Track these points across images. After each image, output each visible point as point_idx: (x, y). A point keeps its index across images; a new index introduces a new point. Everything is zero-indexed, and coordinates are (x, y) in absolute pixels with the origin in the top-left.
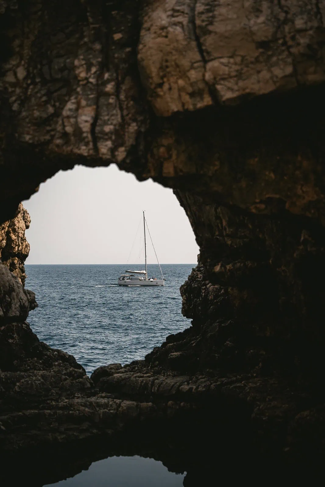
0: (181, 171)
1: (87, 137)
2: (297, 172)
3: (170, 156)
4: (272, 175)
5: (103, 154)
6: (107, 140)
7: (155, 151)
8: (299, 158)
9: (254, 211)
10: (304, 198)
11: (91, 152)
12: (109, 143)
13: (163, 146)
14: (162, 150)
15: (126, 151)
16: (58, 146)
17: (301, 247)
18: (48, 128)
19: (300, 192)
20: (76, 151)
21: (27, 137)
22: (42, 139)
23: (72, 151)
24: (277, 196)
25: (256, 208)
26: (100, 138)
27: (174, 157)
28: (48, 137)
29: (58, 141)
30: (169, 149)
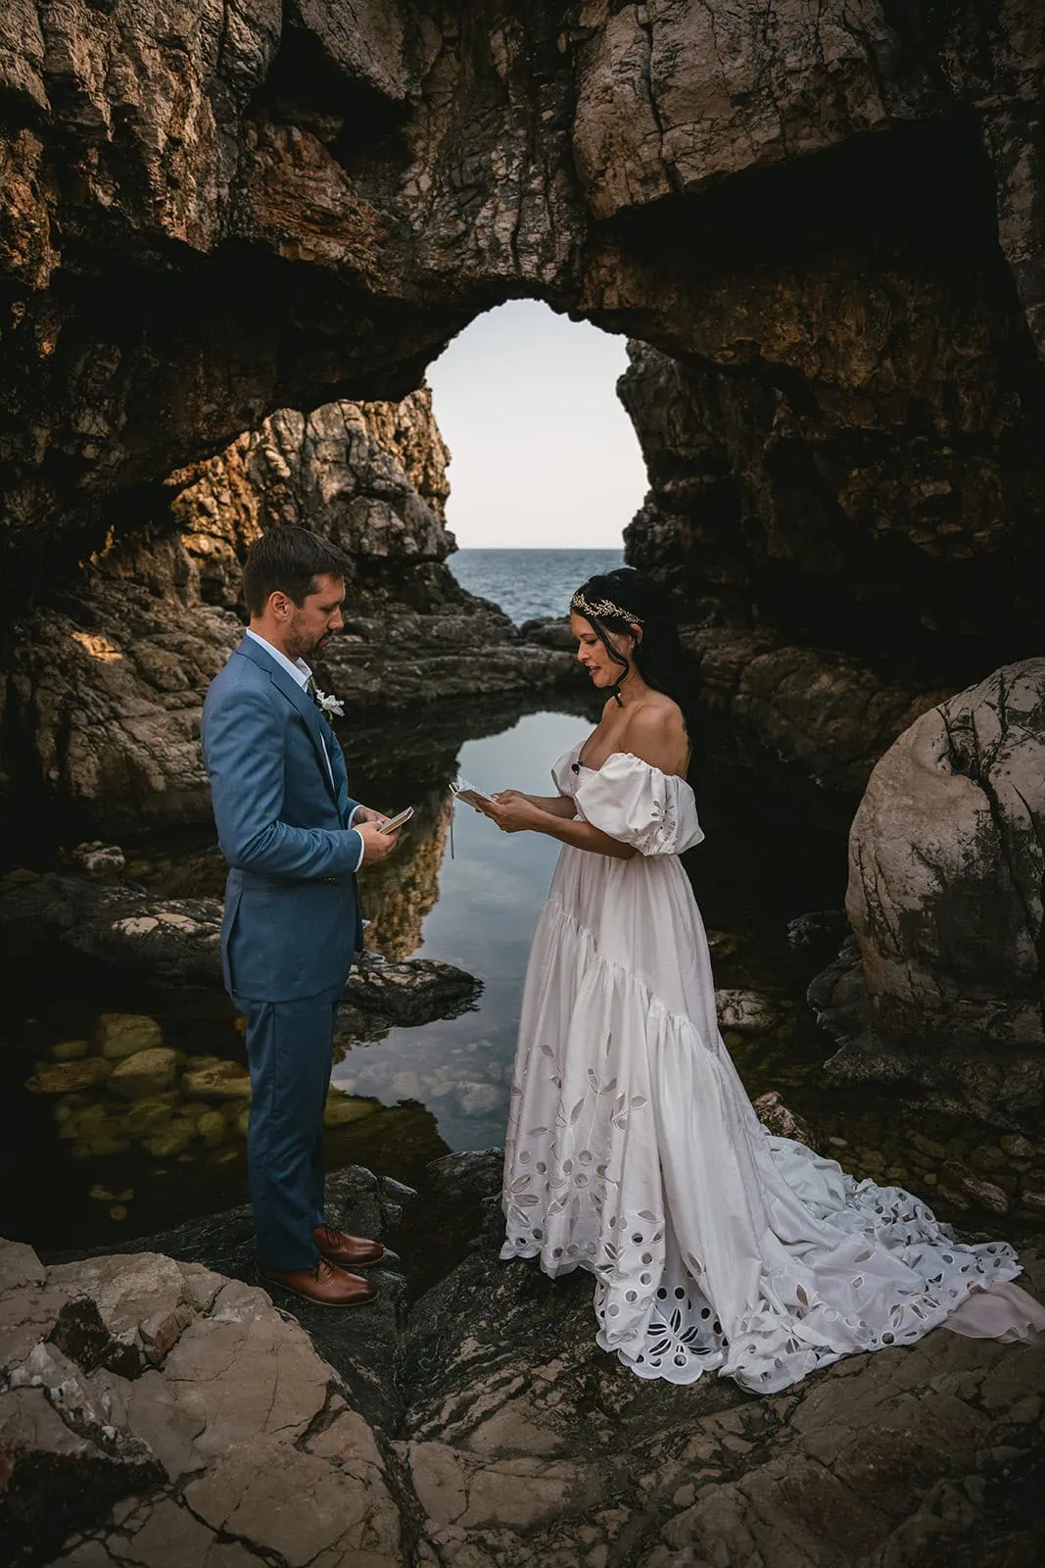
0: (628, 302)
1: (506, 250)
2: (777, 306)
3: (613, 283)
4: (744, 311)
5: (526, 272)
6: (531, 254)
7: (594, 272)
8: (780, 288)
9: (719, 360)
10: (784, 339)
11: (511, 269)
12: (535, 258)
13: (605, 266)
14: (603, 271)
15: (556, 268)
16: (469, 268)
17: (773, 433)
18: (458, 251)
19: (779, 331)
20: (492, 270)
21: (432, 263)
22: (450, 264)
23: (486, 271)
24: (750, 339)
25: (723, 357)
26: (523, 252)
27: (619, 282)
28: (457, 263)
29: (469, 262)
30: (612, 270)
